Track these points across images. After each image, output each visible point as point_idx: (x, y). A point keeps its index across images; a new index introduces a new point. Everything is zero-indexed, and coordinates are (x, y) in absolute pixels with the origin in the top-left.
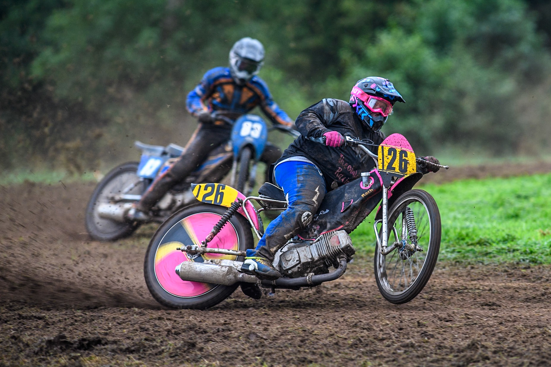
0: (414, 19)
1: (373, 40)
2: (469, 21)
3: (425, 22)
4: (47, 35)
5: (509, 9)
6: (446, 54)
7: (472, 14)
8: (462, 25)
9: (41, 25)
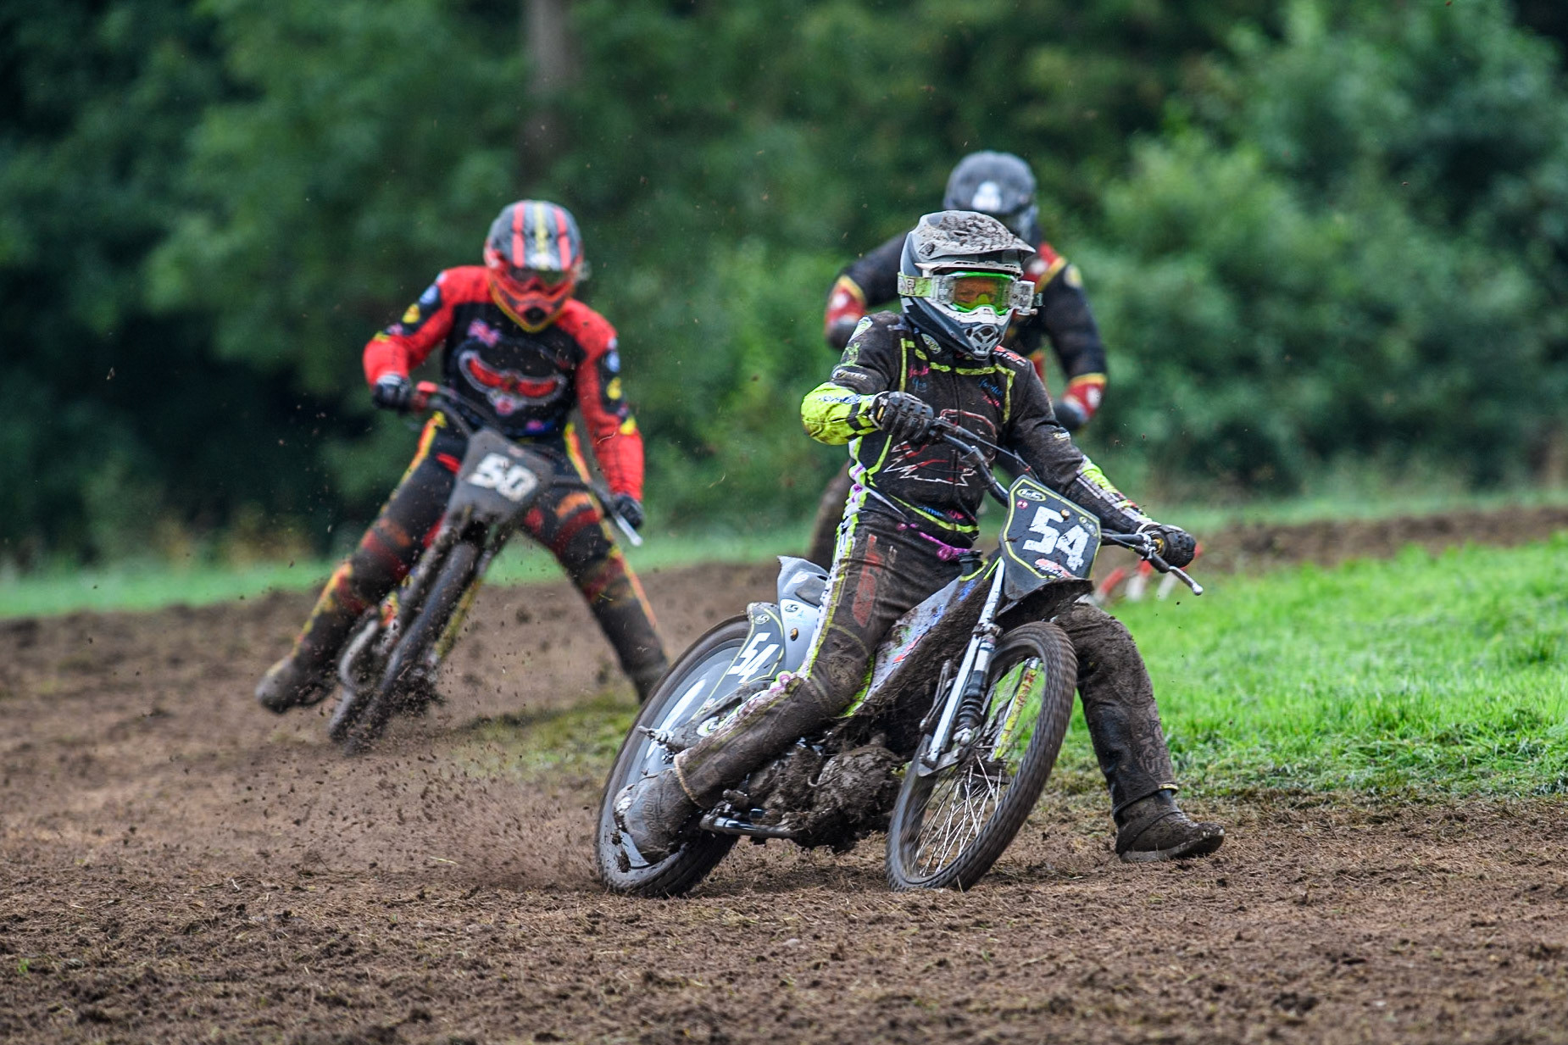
0: (1237, 105)
1: (1123, 167)
2: (1397, 105)
3: (1266, 111)
4: (192, 179)
5: (1509, 70)
6: (1332, 202)
7: (1402, 86)
8: (1374, 115)
9: (174, 152)
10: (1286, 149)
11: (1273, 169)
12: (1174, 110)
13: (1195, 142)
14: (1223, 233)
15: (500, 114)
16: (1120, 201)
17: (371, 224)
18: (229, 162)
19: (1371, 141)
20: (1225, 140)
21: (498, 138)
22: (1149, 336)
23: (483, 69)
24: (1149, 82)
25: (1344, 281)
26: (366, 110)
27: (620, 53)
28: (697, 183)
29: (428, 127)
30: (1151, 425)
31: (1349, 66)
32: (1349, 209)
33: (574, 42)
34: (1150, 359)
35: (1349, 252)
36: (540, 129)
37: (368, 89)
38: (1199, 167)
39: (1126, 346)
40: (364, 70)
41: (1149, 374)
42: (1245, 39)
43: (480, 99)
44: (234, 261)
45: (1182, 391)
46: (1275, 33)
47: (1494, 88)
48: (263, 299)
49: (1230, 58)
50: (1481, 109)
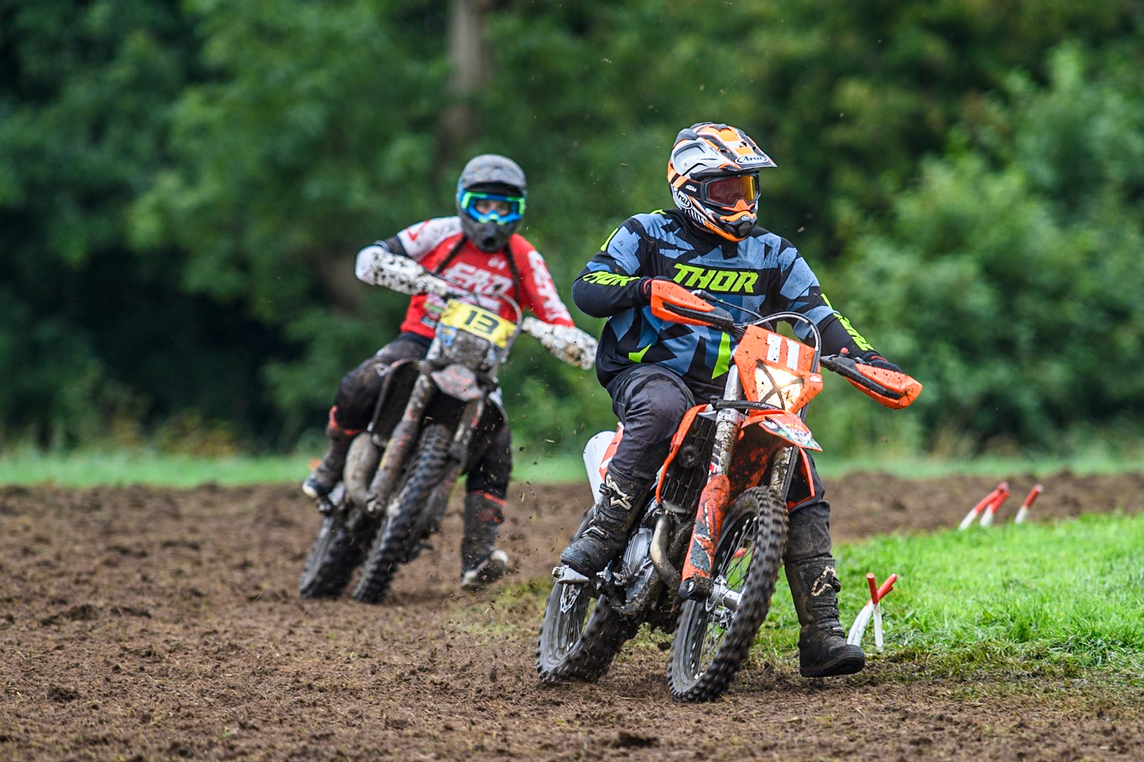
0: (1008, 136)
6: (1081, 218)
8: (1119, 150)
10: (1046, 174)
11: (1034, 189)
12: (956, 136)
13: (972, 163)
14: (993, 239)
15: (423, 106)
16: (909, 208)
17: (314, 189)
18: (202, 130)
19: (1116, 172)
20: (997, 165)
21: (420, 125)
23: (413, 69)
24: (935, 113)
25: (1087, 283)
26: (317, 95)
27: (525, 62)
29: (364, 112)
31: (1100, 111)
32: (1095, 225)
33: (487, 50)
34: (926, 337)
35: (1093, 260)
36: (455, 119)
37: (319, 79)
38: (975, 182)
39: (905, 324)
40: (317, 64)
41: (924, 350)
42: (1017, 82)
43: (409, 93)
44: (202, 211)
45: (951, 365)
46: (1042, 80)
48: (224, 245)
49: (1005, 98)
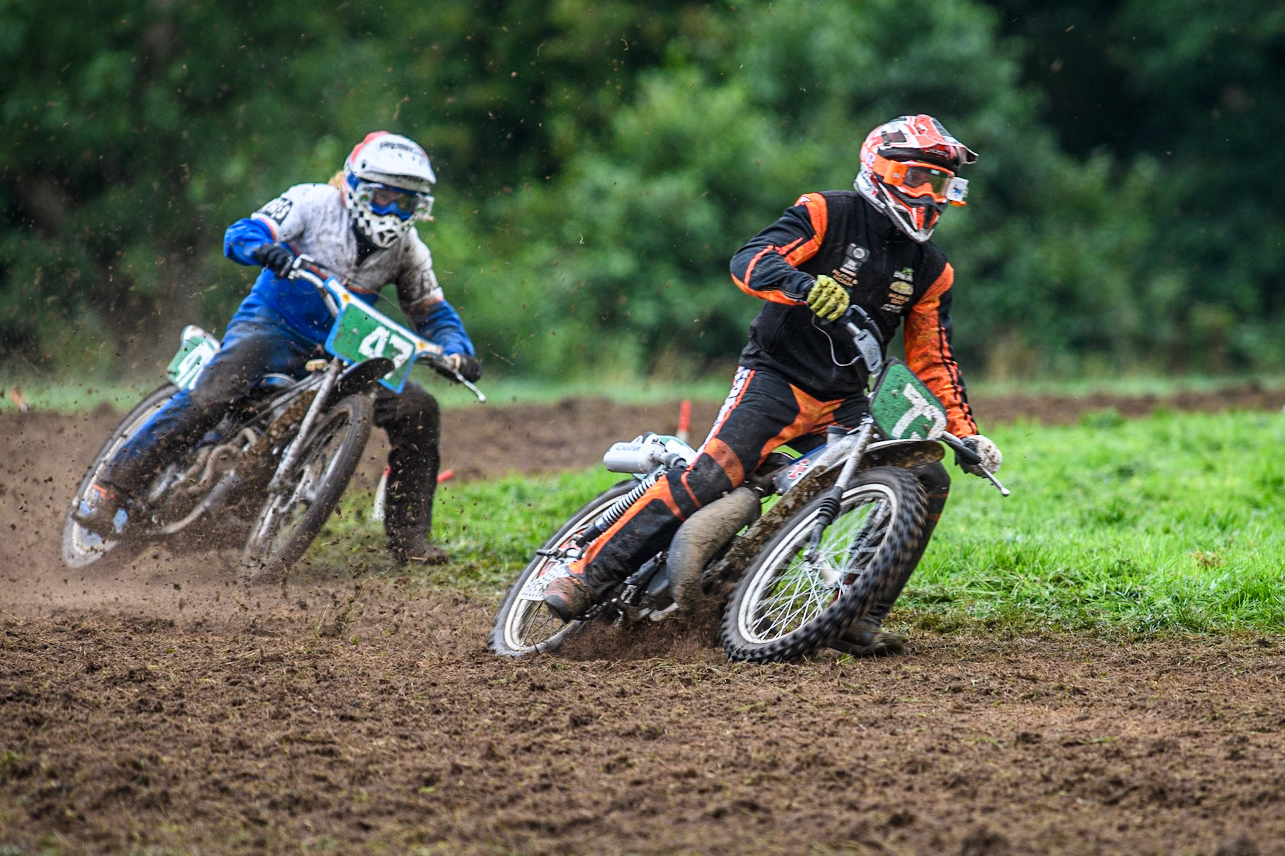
0: (730, 47)
1: (629, 96)
2: (862, 56)
3: (754, 54)
5: (958, 31)
6: (804, 132)
7: (867, 39)
8: (844, 64)
10: (769, 88)
11: (756, 105)
12: (676, 49)
13: (693, 78)
14: (713, 155)
15: (125, 23)
16: (628, 124)
17: (13, 108)
19: (839, 85)
20: (717, 78)
21: (121, 42)
22: (648, 237)
24: (654, 25)
26: (15, 11)
28: (288, 89)
29: (64, 29)
30: (644, 312)
31: (823, 22)
32: (820, 140)
34: (647, 256)
35: (819, 176)
36: (158, 35)
38: (695, 97)
39: (625, 244)
41: (643, 269)
45: (671, 284)
47: (944, 46)
49: (726, 9)
50: (933, 63)
